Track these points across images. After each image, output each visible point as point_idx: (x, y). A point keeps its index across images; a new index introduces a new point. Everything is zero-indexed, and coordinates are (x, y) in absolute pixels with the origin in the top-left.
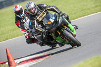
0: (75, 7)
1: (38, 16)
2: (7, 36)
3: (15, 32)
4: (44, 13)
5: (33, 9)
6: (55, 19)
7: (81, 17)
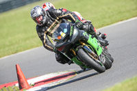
0: (109, 8)
1: (49, 27)
2: (17, 48)
3: (28, 42)
4: (57, 23)
5: (39, 16)
6: (67, 33)
7: (118, 21)
